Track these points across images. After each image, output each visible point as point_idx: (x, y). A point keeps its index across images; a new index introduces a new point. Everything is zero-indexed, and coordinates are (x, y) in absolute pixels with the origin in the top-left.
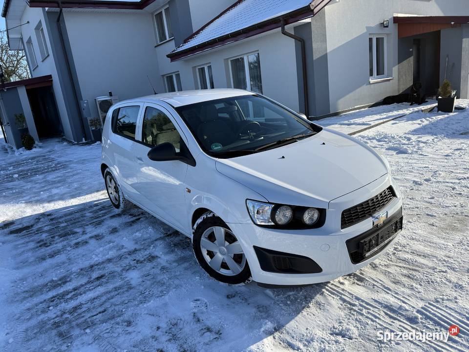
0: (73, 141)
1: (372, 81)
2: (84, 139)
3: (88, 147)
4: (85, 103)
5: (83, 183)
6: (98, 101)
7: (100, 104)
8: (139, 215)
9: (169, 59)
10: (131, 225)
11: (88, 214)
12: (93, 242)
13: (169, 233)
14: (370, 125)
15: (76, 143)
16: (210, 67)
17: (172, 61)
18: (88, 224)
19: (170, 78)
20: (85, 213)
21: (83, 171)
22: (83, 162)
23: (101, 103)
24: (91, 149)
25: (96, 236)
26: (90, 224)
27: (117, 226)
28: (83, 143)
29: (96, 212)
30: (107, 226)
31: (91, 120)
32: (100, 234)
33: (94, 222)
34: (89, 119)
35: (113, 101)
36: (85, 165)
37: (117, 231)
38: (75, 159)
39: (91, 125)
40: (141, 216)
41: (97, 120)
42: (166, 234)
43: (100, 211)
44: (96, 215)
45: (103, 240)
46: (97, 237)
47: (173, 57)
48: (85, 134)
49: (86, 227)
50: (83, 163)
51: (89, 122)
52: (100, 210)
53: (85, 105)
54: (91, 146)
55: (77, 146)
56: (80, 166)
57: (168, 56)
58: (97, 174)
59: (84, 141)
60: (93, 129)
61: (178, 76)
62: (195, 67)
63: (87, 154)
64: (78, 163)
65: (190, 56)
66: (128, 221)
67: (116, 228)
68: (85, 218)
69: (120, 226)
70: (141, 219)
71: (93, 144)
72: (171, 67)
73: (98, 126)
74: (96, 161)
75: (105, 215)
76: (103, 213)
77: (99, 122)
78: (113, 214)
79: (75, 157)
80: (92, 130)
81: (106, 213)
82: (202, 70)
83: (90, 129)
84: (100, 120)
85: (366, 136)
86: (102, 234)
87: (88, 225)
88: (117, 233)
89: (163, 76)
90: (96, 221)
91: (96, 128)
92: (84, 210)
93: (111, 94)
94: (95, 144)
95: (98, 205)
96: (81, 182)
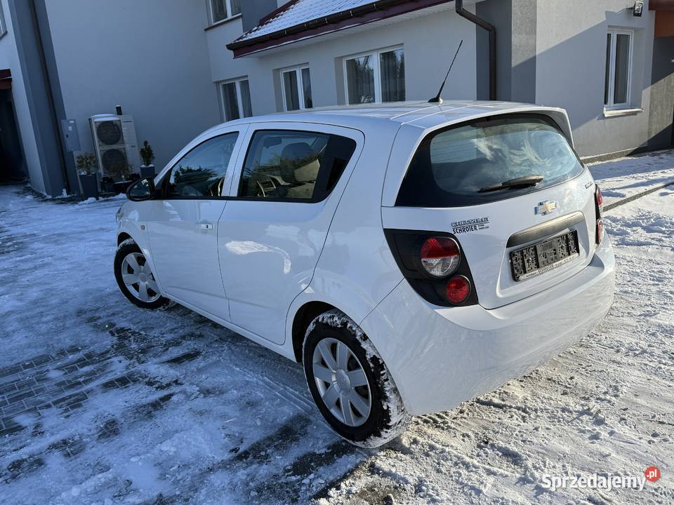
0: (45, 194)
1: (607, 114)
2: (64, 190)
3: (71, 208)
4: (70, 125)
5: (51, 290)
6: (96, 122)
7: (99, 129)
8: (169, 385)
9: (231, 53)
10: (150, 416)
11: (55, 375)
12: (55, 461)
13: (242, 448)
14: (623, 196)
15: (50, 197)
16: (306, 72)
17: (236, 56)
18: (50, 402)
19: (229, 89)
20: (48, 371)
21: (55, 260)
22: (57, 238)
23: (100, 126)
24: (77, 211)
25: (65, 442)
26: (55, 403)
27: (118, 416)
28: (64, 199)
29: (71, 368)
30: (94, 412)
31: (78, 157)
32: (77, 438)
33: (64, 399)
34: (76, 154)
35: (123, 124)
36: (60, 247)
37: (116, 432)
38: (43, 231)
39: (80, 167)
40: (174, 389)
41: (91, 158)
42: (235, 450)
43: (82, 366)
44: (70, 377)
45: (81, 458)
46: (69, 448)
47: (239, 48)
48: (68, 181)
49: (45, 412)
50: (56, 242)
51: (76, 160)
52: (82, 362)
53: (70, 128)
54: (77, 206)
55: (50, 204)
56: (52, 248)
57: (229, 47)
58: (83, 270)
59: (65, 195)
60: (83, 173)
61: (245, 84)
62: (279, 70)
63: (66, 223)
64: (46, 240)
65: (271, 49)
66: (145, 401)
67: (113, 422)
68: (45, 384)
69: (124, 415)
70: (174, 398)
71: (81, 202)
72: (234, 67)
73: (92, 169)
74: (83, 239)
75: (91, 380)
76: (87, 374)
77: (94, 162)
78: (110, 377)
79: (43, 227)
80: (81, 176)
81: (92, 373)
82: (291, 77)
83: (78, 175)
84: (96, 157)
85: (619, 217)
86: (81, 436)
87: (48, 406)
88: (117, 439)
89: (217, 83)
90: (70, 397)
91: (89, 173)
92: (46, 361)
93: (119, 111)
94: (85, 201)
95: (78, 350)
96: (47, 287)
